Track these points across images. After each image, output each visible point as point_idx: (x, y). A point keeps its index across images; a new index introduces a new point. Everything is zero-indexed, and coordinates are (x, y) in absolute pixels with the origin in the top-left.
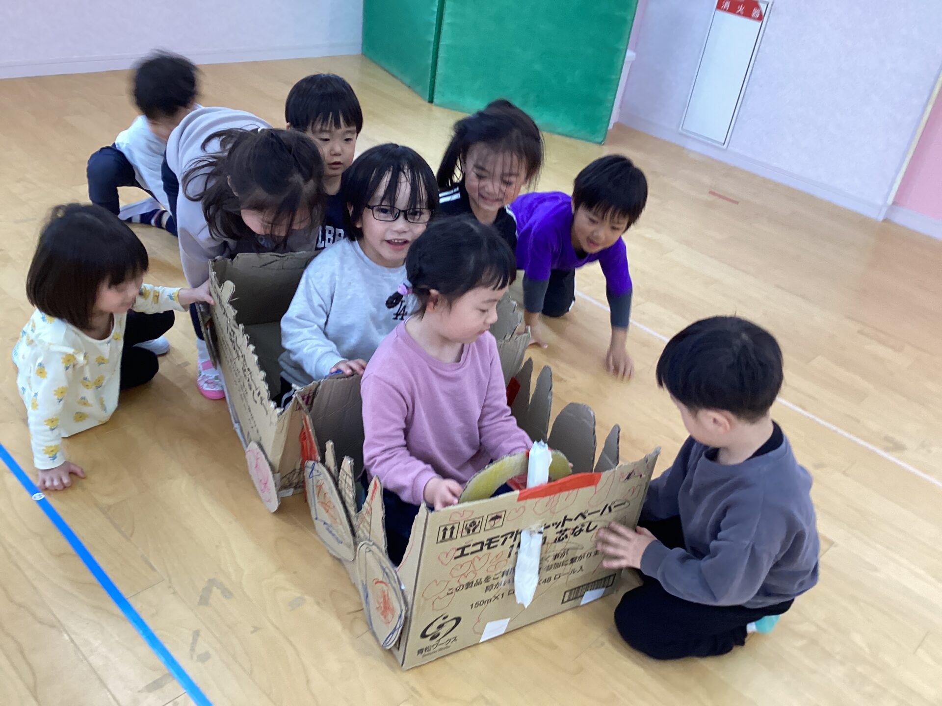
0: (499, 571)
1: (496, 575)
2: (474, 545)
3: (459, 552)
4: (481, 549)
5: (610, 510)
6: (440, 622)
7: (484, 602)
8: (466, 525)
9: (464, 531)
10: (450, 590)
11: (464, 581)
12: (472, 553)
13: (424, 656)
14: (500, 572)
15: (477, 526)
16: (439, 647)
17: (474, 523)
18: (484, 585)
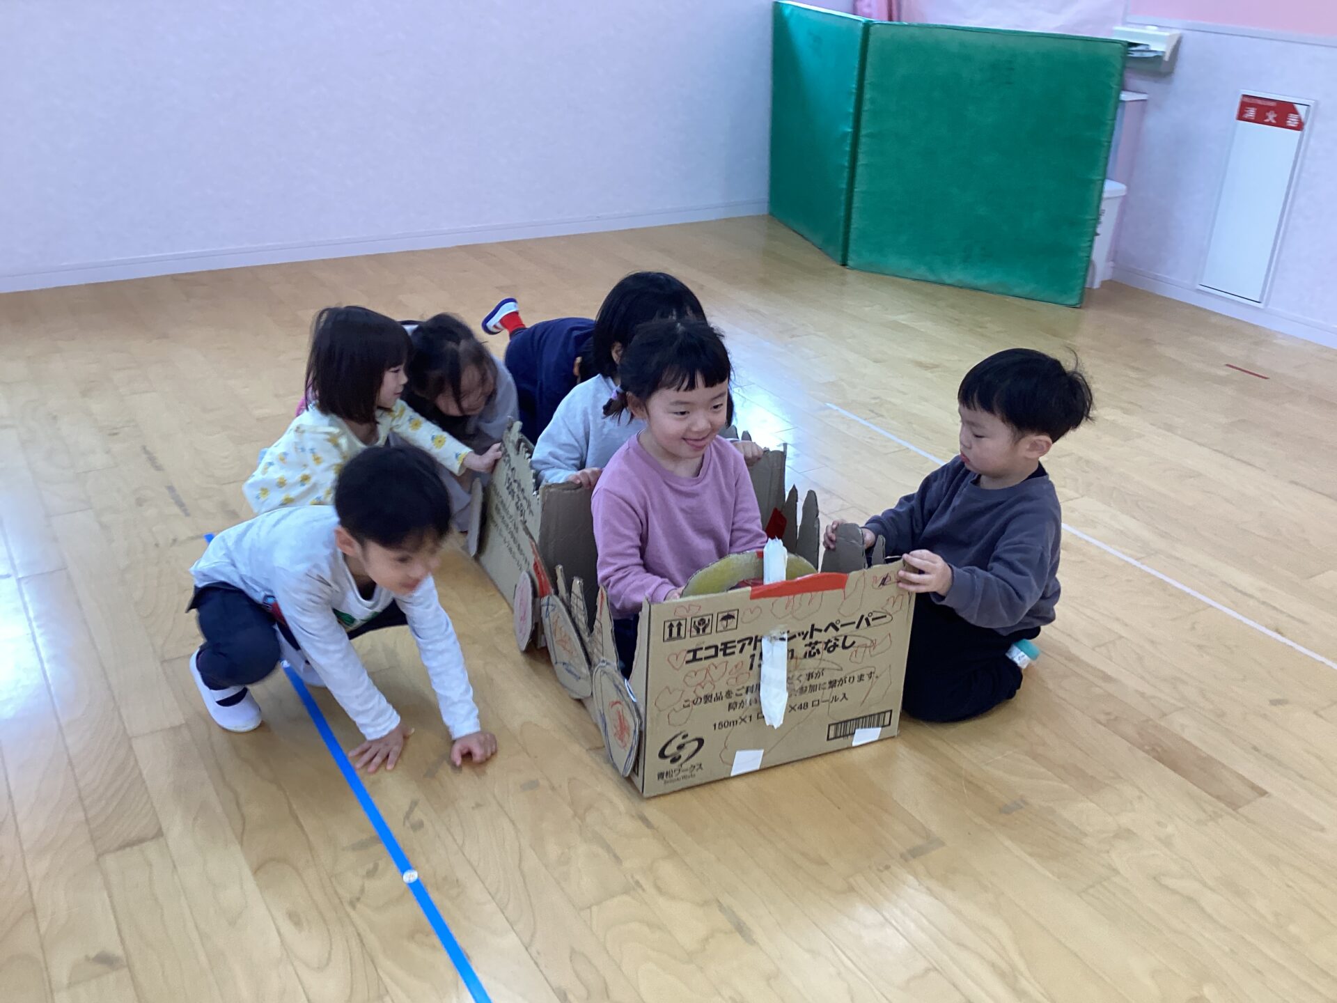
0: (741, 687)
1: (738, 690)
2: (707, 648)
3: (690, 656)
4: (716, 655)
5: (868, 624)
6: (679, 741)
7: (729, 724)
8: (695, 622)
9: (693, 629)
10: (686, 701)
11: (702, 694)
12: (707, 658)
13: (665, 782)
14: (743, 687)
15: (707, 625)
16: (682, 774)
17: (702, 621)
18: (726, 702)
